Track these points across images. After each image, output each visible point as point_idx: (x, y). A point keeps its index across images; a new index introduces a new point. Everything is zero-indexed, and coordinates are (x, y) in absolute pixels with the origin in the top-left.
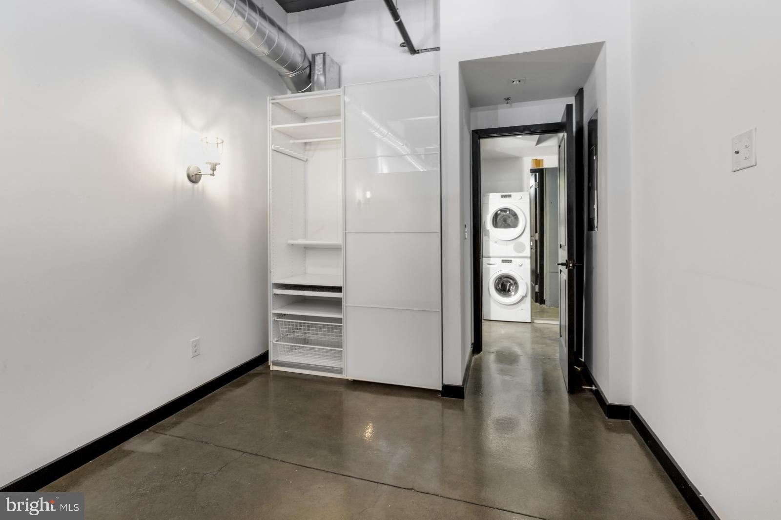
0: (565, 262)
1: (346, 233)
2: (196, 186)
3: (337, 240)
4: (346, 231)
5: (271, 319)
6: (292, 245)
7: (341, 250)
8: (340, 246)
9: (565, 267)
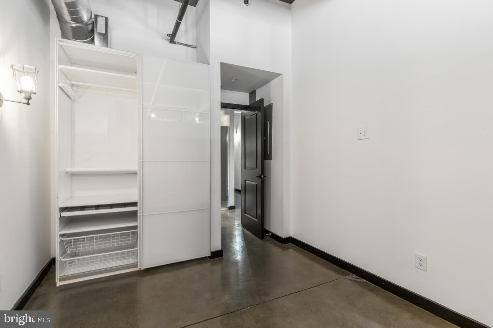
0: (259, 175)
3: (134, 167)
4: (143, 161)
5: (58, 240)
7: (137, 175)
8: (137, 171)
9: (259, 178)
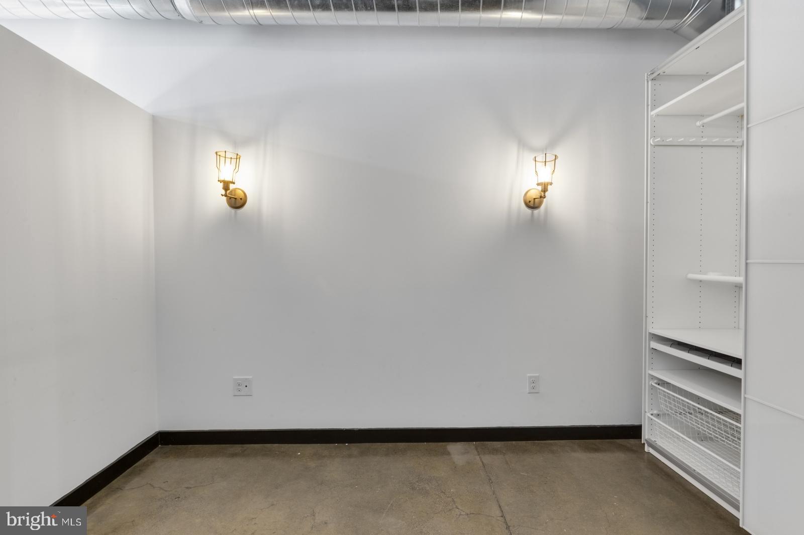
1: (747, 264)
2: (536, 212)
3: (737, 277)
4: (748, 261)
5: (648, 383)
6: (701, 281)
